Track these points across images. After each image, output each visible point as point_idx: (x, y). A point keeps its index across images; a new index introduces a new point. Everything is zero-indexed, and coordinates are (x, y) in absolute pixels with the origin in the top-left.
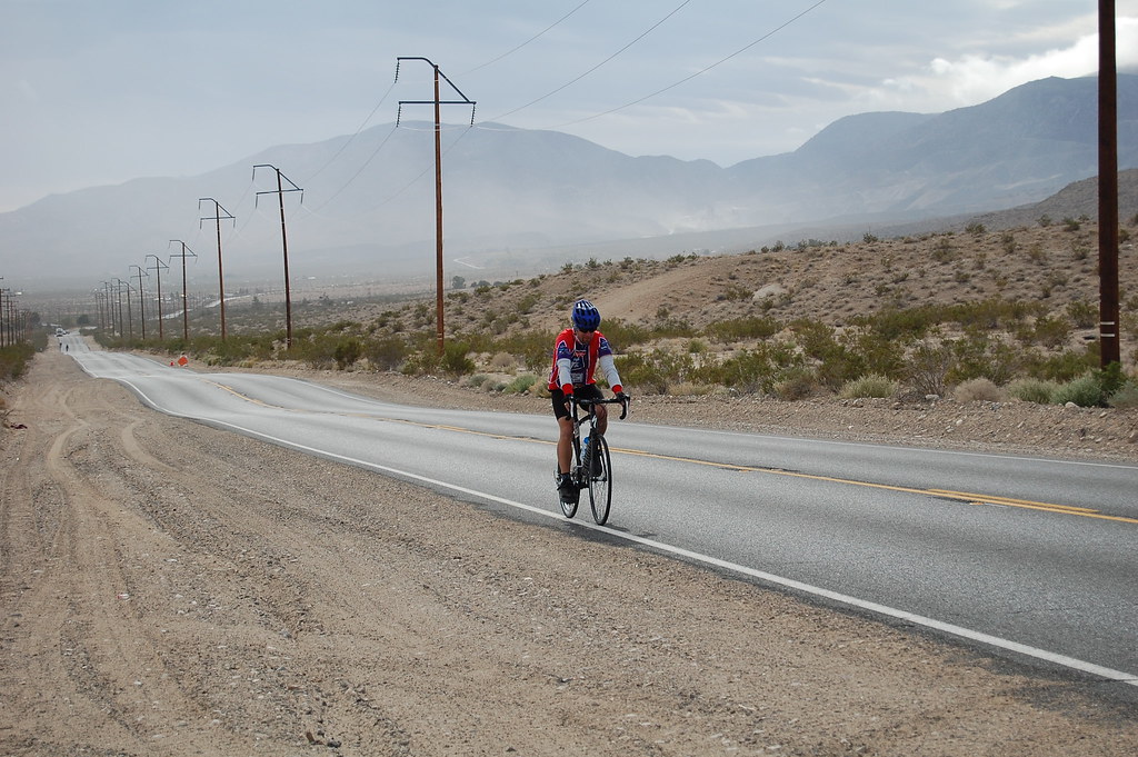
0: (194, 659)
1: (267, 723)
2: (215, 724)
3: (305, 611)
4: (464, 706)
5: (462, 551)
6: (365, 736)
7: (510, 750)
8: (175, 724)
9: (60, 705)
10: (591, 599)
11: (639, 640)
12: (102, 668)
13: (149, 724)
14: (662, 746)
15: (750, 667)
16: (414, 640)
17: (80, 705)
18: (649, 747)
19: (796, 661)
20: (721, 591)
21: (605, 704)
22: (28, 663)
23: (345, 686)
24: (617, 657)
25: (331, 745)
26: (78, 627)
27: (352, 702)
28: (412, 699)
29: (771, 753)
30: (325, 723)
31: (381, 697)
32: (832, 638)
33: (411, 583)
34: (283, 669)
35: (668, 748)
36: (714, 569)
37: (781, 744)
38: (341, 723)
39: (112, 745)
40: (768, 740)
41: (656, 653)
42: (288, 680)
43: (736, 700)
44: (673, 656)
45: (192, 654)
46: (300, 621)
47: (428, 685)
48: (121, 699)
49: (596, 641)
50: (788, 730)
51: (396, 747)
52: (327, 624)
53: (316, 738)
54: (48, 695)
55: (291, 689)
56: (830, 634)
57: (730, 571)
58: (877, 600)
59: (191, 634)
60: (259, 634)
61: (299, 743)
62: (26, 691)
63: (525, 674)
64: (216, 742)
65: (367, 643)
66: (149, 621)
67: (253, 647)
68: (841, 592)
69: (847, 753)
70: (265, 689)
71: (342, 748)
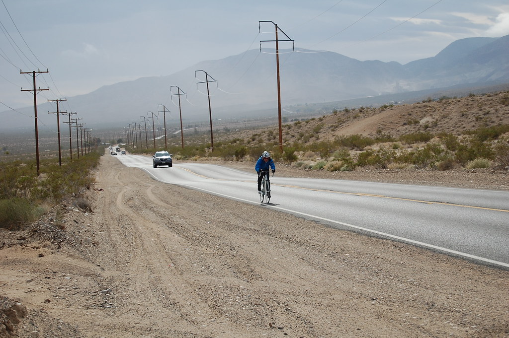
0: (210, 292)
1: (250, 319)
2: (227, 320)
3: (252, 271)
4: (333, 311)
5: (315, 243)
6: (293, 324)
7: (358, 329)
8: (209, 320)
9: (158, 314)
10: (377, 263)
11: (403, 281)
12: (171, 297)
13: (198, 321)
14: (424, 327)
15: (455, 292)
16: (303, 283)
17: (166, 313)
18: (418, 327)
19: (475, 289)
20: (434, 258)
21: (395, 309)
22: (138, 296)
23: (278, 303)
24: (395, 288)
25: (279, 328)
26: (156, 279)
27: (283, 310)
28: (309, 309)
29: (473, 329)
30: (274, 319)
31: (295, 307)
32: (488, 278)
33: (296, 257)
34: (250, 296)
35: (427, 327)
36: (429, 249)
37: (477, 325)
38: (281, 318)
39: (186, 330)
40: (470, 323)
41: (412, 286)
42: (253, 300)
43: (452, 306)
44: (420, 287)
45: (209, 290)
46: (252, 275)
47: (315, 302)
48: (183, 310)
49: (384, 282)
50: (478, 319)
51: (308, 329)
52: (263, 276)
53: (273, 325)
54: (151, 309)
55: (256, 304)
56: (487, 277)
57: (436, 250)
58: (504, 261)
59: (205, 282)
60: (235, 281)
61: (266, 328)
62: (141, 308)
63: (356, 297)
64: (230, 328)
65: (283, 284)
66: (186, 276)
67: (234, 287)
68: (489, 259)
69: (506, 329)
70: (245, 305)
71: (284, 329)
